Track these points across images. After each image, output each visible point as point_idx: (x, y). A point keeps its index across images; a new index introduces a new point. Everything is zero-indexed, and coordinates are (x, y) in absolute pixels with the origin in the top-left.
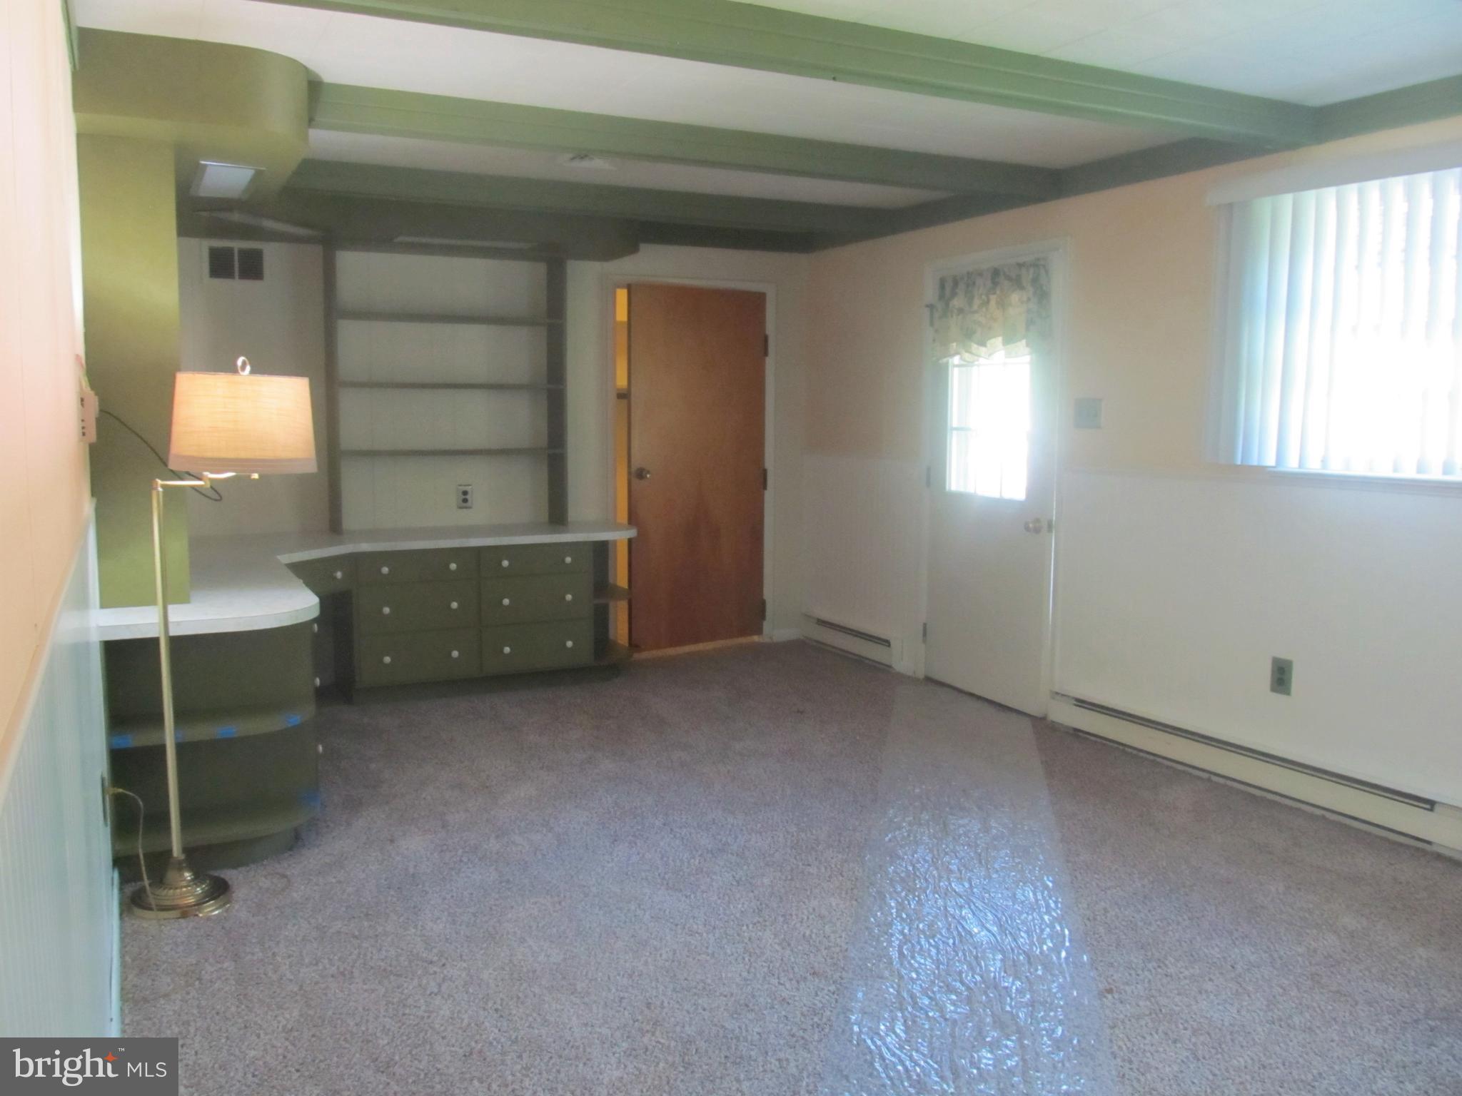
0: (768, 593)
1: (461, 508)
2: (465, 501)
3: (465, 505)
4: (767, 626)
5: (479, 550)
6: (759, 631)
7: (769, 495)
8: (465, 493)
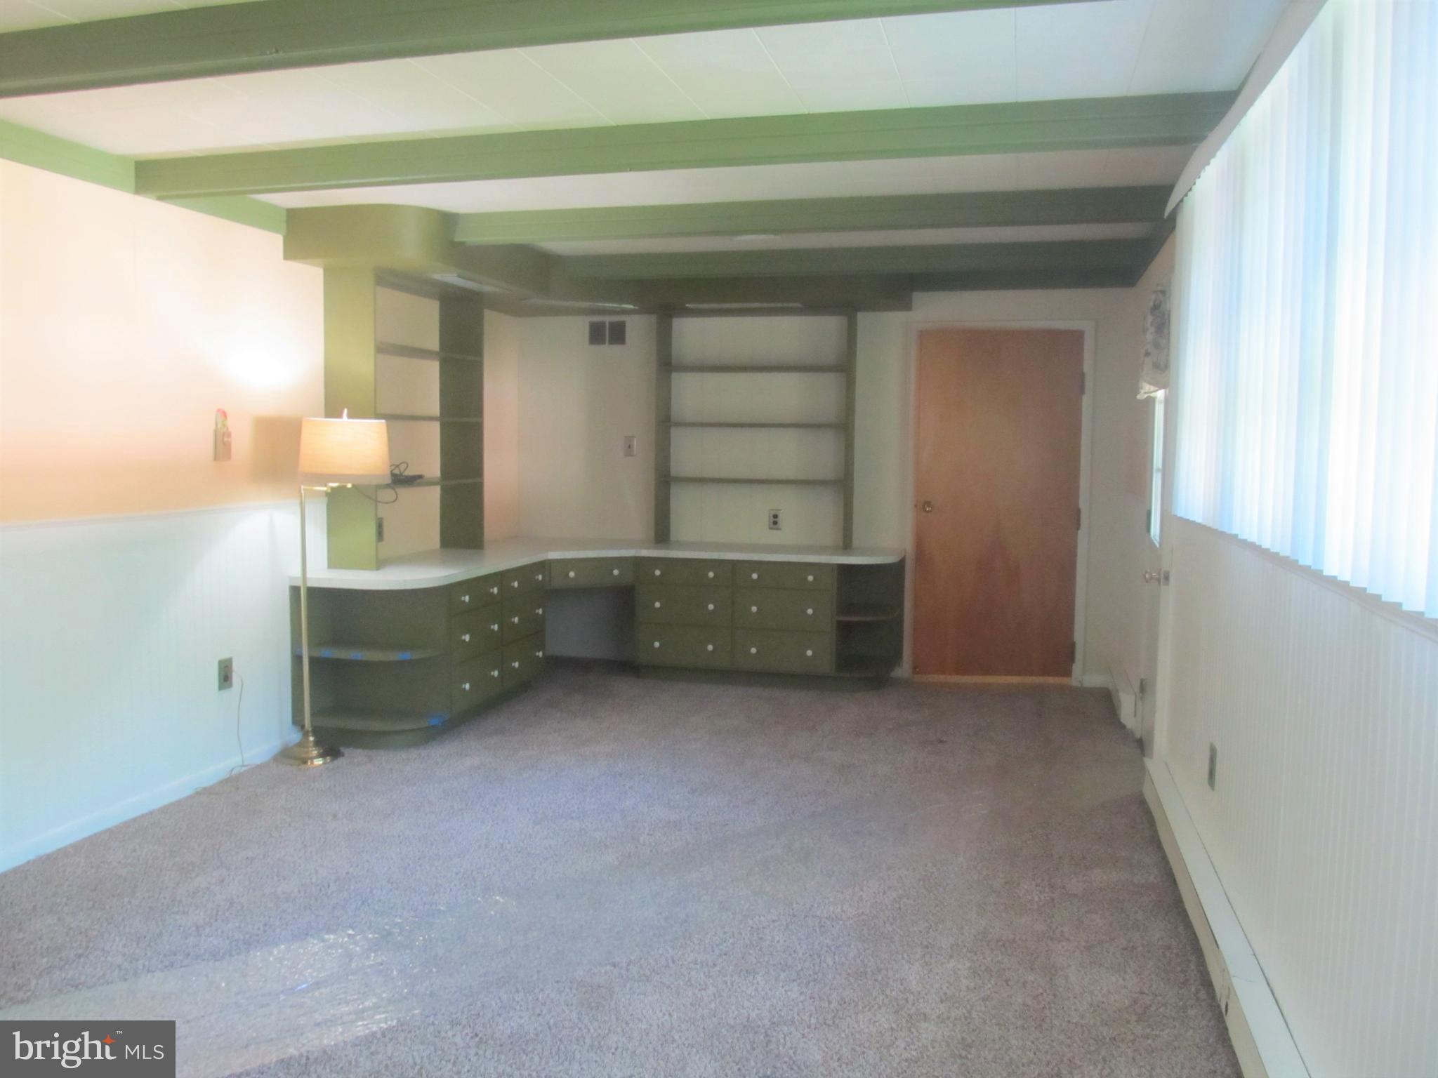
0: (1078, 637)
1: (771, 528)
2: (775, 523)
3: (775, 526)
4: (1077, 668)
5: (734, 563)
6: (1068, 673)
7: (1082, 535)
8: (775, 516)
